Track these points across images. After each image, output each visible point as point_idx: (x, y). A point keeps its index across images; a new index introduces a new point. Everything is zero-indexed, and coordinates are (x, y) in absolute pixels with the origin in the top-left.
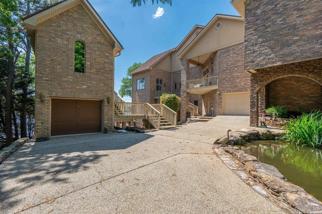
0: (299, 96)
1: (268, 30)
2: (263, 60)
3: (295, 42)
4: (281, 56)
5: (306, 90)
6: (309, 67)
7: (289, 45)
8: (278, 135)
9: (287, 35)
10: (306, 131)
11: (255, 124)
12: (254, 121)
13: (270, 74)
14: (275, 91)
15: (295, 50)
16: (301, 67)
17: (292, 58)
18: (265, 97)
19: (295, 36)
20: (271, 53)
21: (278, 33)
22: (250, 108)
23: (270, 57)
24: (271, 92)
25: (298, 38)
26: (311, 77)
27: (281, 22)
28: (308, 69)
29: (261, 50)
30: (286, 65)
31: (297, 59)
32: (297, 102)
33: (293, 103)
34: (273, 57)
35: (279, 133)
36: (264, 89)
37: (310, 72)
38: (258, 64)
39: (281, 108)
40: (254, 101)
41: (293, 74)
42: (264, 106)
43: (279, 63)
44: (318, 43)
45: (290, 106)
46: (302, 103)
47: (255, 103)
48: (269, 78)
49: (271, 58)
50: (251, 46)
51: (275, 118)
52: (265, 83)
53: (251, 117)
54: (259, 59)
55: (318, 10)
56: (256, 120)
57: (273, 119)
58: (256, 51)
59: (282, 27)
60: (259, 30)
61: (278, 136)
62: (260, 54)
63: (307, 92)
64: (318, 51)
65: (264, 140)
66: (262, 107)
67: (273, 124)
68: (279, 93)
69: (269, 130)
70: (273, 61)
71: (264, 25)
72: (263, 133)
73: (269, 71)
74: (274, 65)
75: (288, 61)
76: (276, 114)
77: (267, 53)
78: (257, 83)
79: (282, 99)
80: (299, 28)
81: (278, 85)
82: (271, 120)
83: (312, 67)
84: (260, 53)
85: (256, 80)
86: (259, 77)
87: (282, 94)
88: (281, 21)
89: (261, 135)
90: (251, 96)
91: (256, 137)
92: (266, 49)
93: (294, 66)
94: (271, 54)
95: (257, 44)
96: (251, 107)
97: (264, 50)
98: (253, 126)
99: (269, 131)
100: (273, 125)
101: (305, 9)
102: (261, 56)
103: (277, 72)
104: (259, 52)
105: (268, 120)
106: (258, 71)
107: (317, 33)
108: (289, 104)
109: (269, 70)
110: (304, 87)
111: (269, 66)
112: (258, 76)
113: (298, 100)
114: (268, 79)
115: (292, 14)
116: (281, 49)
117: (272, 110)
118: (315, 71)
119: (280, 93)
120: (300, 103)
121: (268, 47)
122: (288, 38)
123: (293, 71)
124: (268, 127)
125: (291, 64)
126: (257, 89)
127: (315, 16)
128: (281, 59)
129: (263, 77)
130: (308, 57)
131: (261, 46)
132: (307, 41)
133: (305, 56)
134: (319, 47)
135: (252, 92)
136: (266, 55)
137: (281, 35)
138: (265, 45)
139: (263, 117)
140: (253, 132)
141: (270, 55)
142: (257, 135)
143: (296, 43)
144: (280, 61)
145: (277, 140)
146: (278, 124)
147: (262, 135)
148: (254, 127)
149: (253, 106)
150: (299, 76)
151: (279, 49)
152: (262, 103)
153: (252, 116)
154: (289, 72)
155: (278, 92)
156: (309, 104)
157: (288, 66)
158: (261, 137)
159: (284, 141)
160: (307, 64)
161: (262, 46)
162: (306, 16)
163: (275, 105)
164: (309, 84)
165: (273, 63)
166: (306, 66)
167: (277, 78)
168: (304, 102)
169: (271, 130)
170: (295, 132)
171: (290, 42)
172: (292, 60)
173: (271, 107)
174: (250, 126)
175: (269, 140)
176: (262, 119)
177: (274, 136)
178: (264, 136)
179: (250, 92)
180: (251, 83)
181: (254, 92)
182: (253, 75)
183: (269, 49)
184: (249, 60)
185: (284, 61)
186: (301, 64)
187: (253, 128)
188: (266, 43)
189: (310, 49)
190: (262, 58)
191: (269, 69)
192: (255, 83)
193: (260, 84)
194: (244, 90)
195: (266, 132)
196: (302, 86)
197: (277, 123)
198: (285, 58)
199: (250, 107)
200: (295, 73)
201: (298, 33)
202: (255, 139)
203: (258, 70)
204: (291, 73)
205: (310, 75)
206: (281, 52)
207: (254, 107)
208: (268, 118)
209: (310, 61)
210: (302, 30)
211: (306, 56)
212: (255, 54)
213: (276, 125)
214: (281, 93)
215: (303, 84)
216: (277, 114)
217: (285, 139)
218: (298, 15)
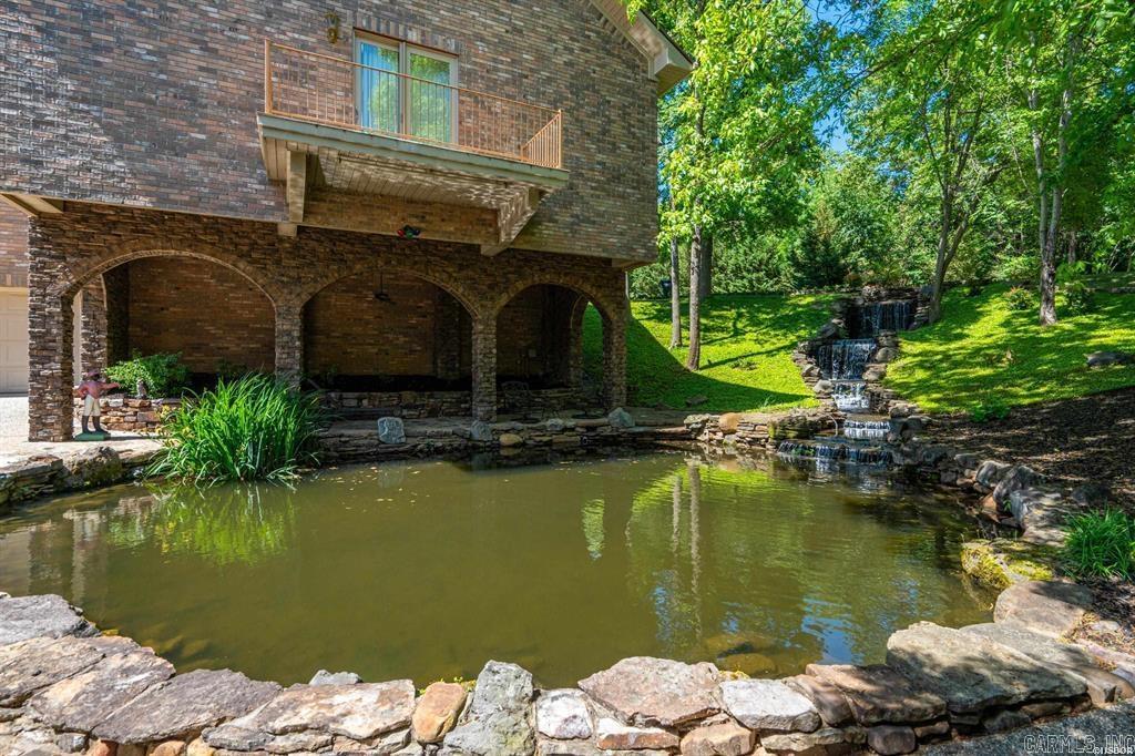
0: (226, 325)
1: (100, 59)
2: (80, 169)
3: (195, 146)
4: (151, 178)
5: (243, 307)
6: (237, 240)
7: (179, 151)
8: (146, 461)
9: (170, 111)
10: (223, 436)
11: (57, 431)
12: (50, 417)
13: (120, 236)
14: (147, 298)
15: (196, 173)
16: (219, 232)
17: (187, 198)
18: (108, 317)
19: (196, 130)
20: (115, 153)
21: (141, 90)
22: (32, 363)
23: (112, 169)
24: (135, 301)
25: (203, 137)
26: (244, 271)
27: (148, 57)
28: (236, 245)
29: (71, 125)
30: (173, 214)
31: (201, 205)
32: (220, 345)
33: (208, 345)
34: (124, 172)
35: (149, 454)
36: (103, 287)
37: (241, 256)
38: (60, 179)
39: (163, 363)
40: (49, 332)
41: (195, 251)
42: (101, 355)
43: (142, 202)
44: (255, 176)
45: (197, 356)
46: (233, 348)
47: (54, 341)
48: (115, 247)
49: (113, 174)
50: (23, 90)
51: (144, 398)
52: (101, 264)
53: (32, 402)
54: (65, 162)
55: (252, 80)
56: (60, 413)
57: (137, 403)
58: (51, 123)
59: (153, 75)
60: (63, 40)
61: (145, 464)
62: (69, 143)
63: (246, 314)
64: (255, 199)
65: (88, 489)
66: (93, 358)
67: (137, 421)
68: (162, 309)
69: (108, 449)
70: (123, 185)
71: (86, 34)
72: (79, 464)
73: (114, 223)
74: (128, 203)
75: (175, 202)
76: (145, 385)
77: (99, 147)
78: (64, 258)
79: (173, 330)
80: (205, 106)
81: (159, 280)
82: (129, 409)
83: (247, 241)
84: (66, 137)
85: (59, 245)
86: (71, 235)
87: (175, 312)
88: (149, 52)
89: (70, 474)
90: (34, 309)
91: (47, 483)
92: (93, 131)
93: (200, 225)
94: (115, 157)
95: (55, 95)
96: (31, 356)
97: (84, 130)
98: (44, 439)
99: (106, 452)
100: (134, 426)
101: (222, 57)
102: (73, 152)
103: (144, 232)
104: (62, 131)
105: (116, 409)
106: (64, 210)
107: (251, 145)
108: (197, 348)
109: (113, 218)
110: (238, 299)
111: (107, 200)
112: (66, 228)
113: (221, 338)
114: (112, 252)
115: (186, 50)
116: (151, 154)
117: (131, 371)
118: (254, 255)
119: (167, 309)
120: (227, 348)
121: (103, 127)
122: (173, 123)
123: (195, 243)
124: (114, 433)
125: (190, 215)
126: (63, 284)
127: (248, 92)
128: (154, 189)
129: (87, 237)
130: (232, 209)
131: (72, 110)
132: (227, 157)
133: (222, 203)
134: (257, 187)
135: (38, 291)
136: (96, 154)
137: (150, 102)
138: (88, 112)
139: (89, 398)
140: (33, 464)
141: (111, 162)
142: (53, 477)
143: (199, 152)
144: (147, 194)
145: (139, 479)
146: (152, 419)
147: (78, 472)
148: (48, 444)
149: (45, 353)
150: (213, 259)
151: (143, 149)
152: (93, 340)
153: (41, 396)
154: (183, 243)
155: (160, 306)
156: (251, 351)
157: (182, 222)
158: (73, 482)
159: (161, 480)
160: (235, 229)
161: (80, 111)
162: (225, 79)
163: (146, 353)
164: (251, 289)
165: (124, 194)
166: (233, 236)
167: (144, 254)
168: (238, 345)
169: (115, 446)
170: (194, 444)
171: (182, 140)
172: (187, 204)
173: (128, 358)
174: (31, 440)
175: (108, 484)
176: (89, 406)
177: (130, 465)
178: (85, 475)
179: (28, 291)
180: (35, 255)
181: (50, 295)
182: (41, 219)
183: (106, 134)
184: (14, 149)
185: (163, 199)
186: (220, 226)
187: (40, 448)
188: (95, 108)
189: (236, 185)
190: (77, 161)
191: (112, 213)
192: (53, 257)
193: (77, 264)
194: (9, 277)
195: (95, 456)
196: (231, 295)
197: (152, 415)
198: (163, 190)
199: (29, 359)
200: (202, 251)
201: (204, 121)
202: (42, 494)
203: (65, 206)
204: (190, 246)
205: (241, 265)
206: (152, 165)
207: (49, 359)
208: (116, 401)
209: (240, 222)
210: (213, 118)
211: (225, 203)
212: (47, 134)
213: (147, 423)
214: (171, 309)
215: (236, 288)
216: (151, 382)
217: (167, 470)
218: (204, 64)
